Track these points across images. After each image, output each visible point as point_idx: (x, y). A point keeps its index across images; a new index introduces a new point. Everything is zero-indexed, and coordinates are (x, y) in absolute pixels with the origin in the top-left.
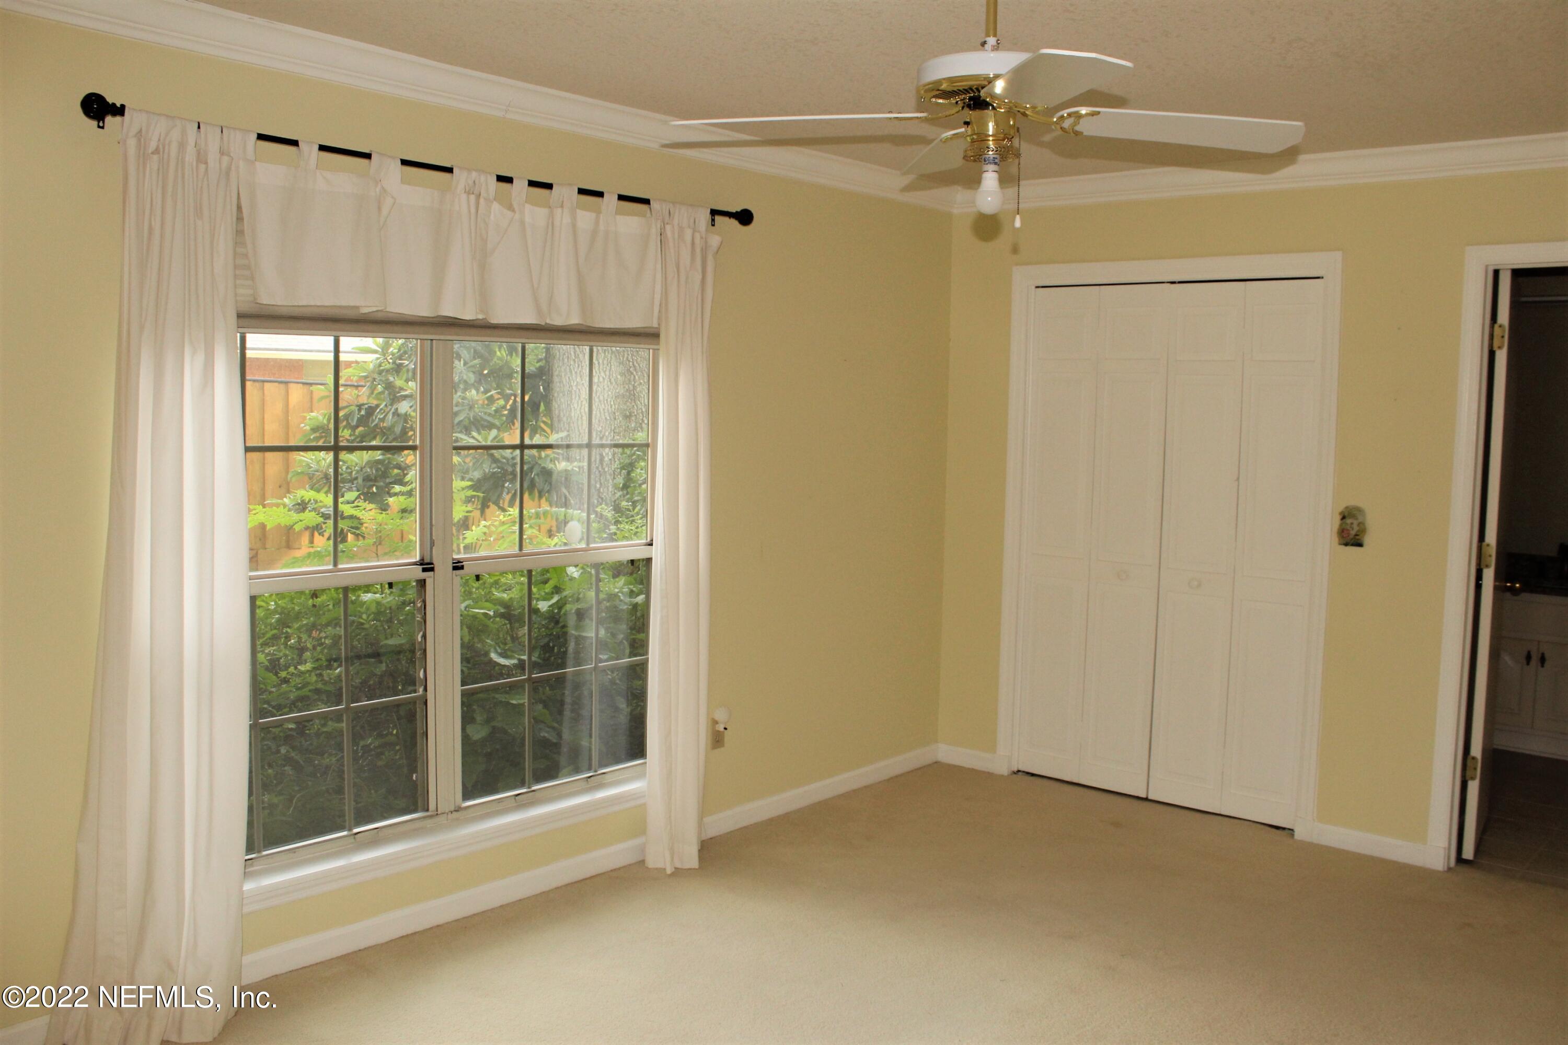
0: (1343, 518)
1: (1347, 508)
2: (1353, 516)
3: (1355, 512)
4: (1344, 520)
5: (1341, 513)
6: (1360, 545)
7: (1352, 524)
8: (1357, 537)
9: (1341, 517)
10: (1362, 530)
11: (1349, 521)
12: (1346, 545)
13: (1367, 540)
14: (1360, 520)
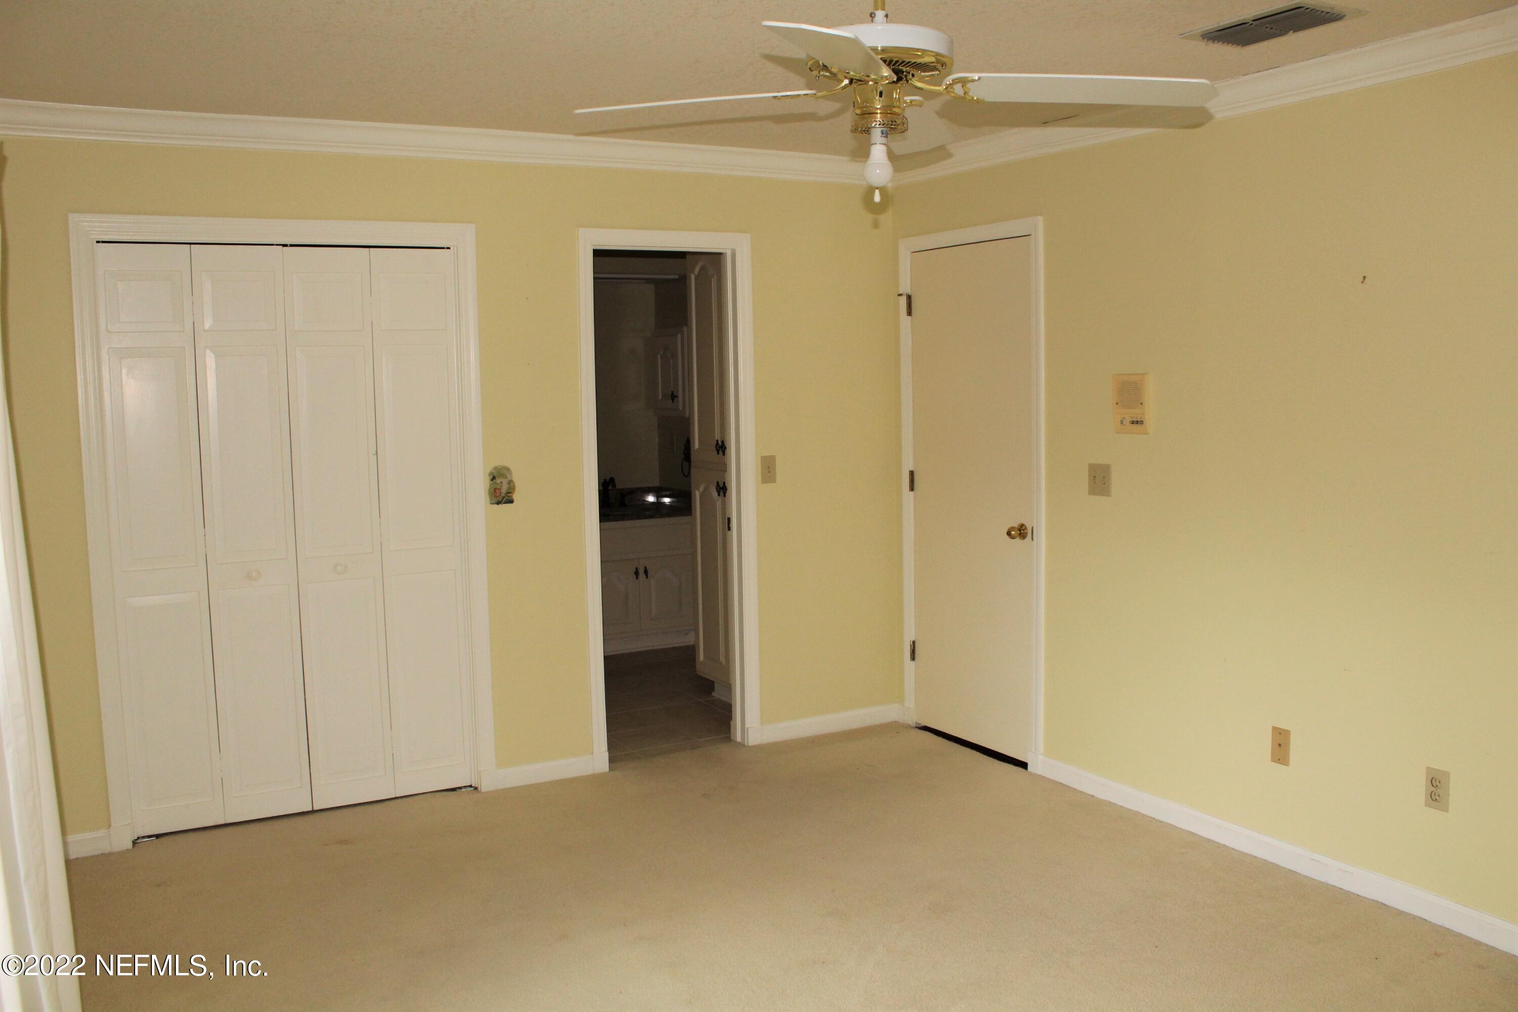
0: (494, 478)
1: (495, 468)
2: (503, 476)
3: (503, 472)
4: (494, 480)
5: (491, 473)
6: (511, 502)
7: (502, 482)
8: (510, 495)
9: (491, 477)
10: (511, 490)
11: (498, 481)
12: (498, 503)
13: (515, 496)
14: (509, 478)
